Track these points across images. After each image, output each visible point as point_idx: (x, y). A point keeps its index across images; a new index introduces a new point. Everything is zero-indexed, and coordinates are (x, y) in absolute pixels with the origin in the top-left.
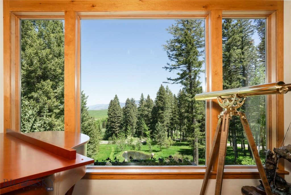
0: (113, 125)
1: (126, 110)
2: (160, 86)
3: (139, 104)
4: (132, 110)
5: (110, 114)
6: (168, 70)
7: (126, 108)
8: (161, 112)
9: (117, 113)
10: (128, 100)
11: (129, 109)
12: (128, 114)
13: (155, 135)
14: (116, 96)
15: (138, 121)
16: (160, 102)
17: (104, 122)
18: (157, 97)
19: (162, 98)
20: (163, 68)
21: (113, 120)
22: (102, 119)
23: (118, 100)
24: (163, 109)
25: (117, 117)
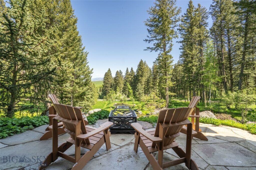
0: (107, 89)
1: (116, 79)
2: (140, 61)
3: (125, 75)
4: (120, 79)
5: (105, 82)
6: (148, 42)
7: (116, 77)
8: (140, 78)
9: (110, 81)
10: (117, 72)
11: (118, 78)
12: (117, 82)
13: (137, 92)
14: (109, 69)
15: (124, 86)
16: (140, 71)
17: (100, 88)
18: (138, 68)
19: (142, 69)
20: (144, 40)
21: (107, 85)
22: (99, 86)
23: (110, 72)
24: (142, 76)
25: (110, 83)
